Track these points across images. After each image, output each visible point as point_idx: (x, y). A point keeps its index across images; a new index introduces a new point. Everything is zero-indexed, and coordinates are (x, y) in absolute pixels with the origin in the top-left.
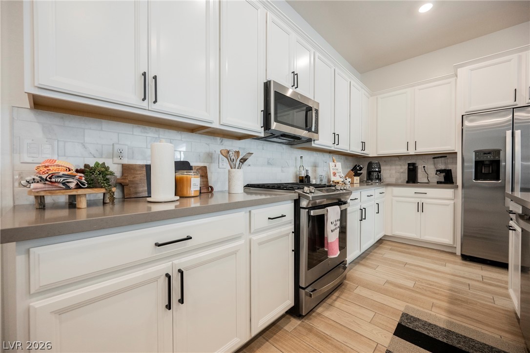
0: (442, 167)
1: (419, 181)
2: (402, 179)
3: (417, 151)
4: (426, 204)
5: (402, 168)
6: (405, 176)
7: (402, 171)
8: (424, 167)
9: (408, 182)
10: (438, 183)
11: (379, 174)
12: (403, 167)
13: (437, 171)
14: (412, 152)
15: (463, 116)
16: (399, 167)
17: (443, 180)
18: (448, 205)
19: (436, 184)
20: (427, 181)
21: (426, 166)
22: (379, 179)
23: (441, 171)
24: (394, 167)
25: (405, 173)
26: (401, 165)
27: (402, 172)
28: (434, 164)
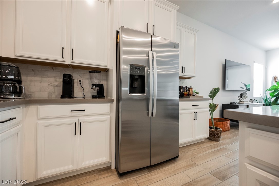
0: (96, 82)
1: (75, 95)
2: (56, 94)
3: (73, 61)
4: (85, 122)
5: (56, 81)
6: (60, 91)
7: (56, 83)
8: (80, 81)
9: (62, 97)
10: (93, 97)
11: (17, 85)
12: (58, 79)
13: (92, 85)
14: (68, 61)
16: (52, 80)
17: (96, 94)
18: (105, 121)
19: (91, 99)
20: (82, 95)
21: (82, 80)
22: (18, 92)
23: (96, 85)
24: (45, 79)
25: (60, 86)
26: (55, 77)
27: (57, 86)
28: (91, 78)
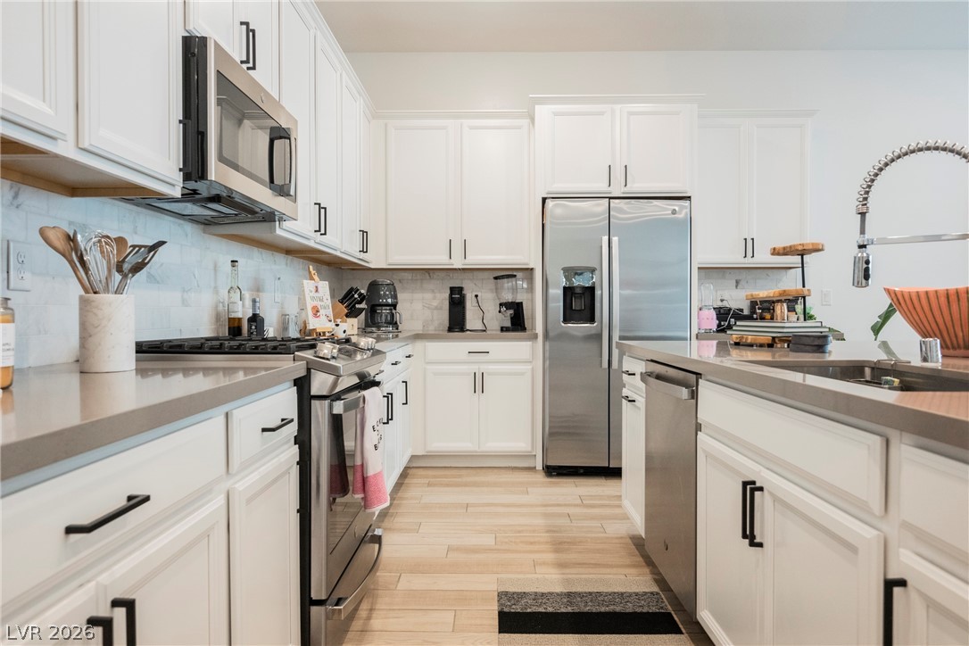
0: (508, 297)
1: (468, 327)
2: (436, 323)
3: (467, 261)
4: (489, 374)
5: (434, 298)
6: (443, 316)
7: (435, 303)
8: (476, 296)
9: (450, 329)
10: (503, 329)
11: (394, 311)
12: (438, 295)
13: (501, 305)
14: (457, 263)
15: (544, 200)
16: (428, 296)
17: (508, 324)
18: (522, 374)
19: (499, 332)
20: (480, 327)
21: (479, 295)
22: (393, 323)
23: (508, 305)
24: (418, 296)
25: (441, 309)
26: (433, 291)
27: (436, 308)
28: (497, 290)
